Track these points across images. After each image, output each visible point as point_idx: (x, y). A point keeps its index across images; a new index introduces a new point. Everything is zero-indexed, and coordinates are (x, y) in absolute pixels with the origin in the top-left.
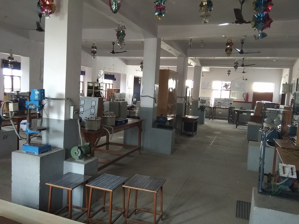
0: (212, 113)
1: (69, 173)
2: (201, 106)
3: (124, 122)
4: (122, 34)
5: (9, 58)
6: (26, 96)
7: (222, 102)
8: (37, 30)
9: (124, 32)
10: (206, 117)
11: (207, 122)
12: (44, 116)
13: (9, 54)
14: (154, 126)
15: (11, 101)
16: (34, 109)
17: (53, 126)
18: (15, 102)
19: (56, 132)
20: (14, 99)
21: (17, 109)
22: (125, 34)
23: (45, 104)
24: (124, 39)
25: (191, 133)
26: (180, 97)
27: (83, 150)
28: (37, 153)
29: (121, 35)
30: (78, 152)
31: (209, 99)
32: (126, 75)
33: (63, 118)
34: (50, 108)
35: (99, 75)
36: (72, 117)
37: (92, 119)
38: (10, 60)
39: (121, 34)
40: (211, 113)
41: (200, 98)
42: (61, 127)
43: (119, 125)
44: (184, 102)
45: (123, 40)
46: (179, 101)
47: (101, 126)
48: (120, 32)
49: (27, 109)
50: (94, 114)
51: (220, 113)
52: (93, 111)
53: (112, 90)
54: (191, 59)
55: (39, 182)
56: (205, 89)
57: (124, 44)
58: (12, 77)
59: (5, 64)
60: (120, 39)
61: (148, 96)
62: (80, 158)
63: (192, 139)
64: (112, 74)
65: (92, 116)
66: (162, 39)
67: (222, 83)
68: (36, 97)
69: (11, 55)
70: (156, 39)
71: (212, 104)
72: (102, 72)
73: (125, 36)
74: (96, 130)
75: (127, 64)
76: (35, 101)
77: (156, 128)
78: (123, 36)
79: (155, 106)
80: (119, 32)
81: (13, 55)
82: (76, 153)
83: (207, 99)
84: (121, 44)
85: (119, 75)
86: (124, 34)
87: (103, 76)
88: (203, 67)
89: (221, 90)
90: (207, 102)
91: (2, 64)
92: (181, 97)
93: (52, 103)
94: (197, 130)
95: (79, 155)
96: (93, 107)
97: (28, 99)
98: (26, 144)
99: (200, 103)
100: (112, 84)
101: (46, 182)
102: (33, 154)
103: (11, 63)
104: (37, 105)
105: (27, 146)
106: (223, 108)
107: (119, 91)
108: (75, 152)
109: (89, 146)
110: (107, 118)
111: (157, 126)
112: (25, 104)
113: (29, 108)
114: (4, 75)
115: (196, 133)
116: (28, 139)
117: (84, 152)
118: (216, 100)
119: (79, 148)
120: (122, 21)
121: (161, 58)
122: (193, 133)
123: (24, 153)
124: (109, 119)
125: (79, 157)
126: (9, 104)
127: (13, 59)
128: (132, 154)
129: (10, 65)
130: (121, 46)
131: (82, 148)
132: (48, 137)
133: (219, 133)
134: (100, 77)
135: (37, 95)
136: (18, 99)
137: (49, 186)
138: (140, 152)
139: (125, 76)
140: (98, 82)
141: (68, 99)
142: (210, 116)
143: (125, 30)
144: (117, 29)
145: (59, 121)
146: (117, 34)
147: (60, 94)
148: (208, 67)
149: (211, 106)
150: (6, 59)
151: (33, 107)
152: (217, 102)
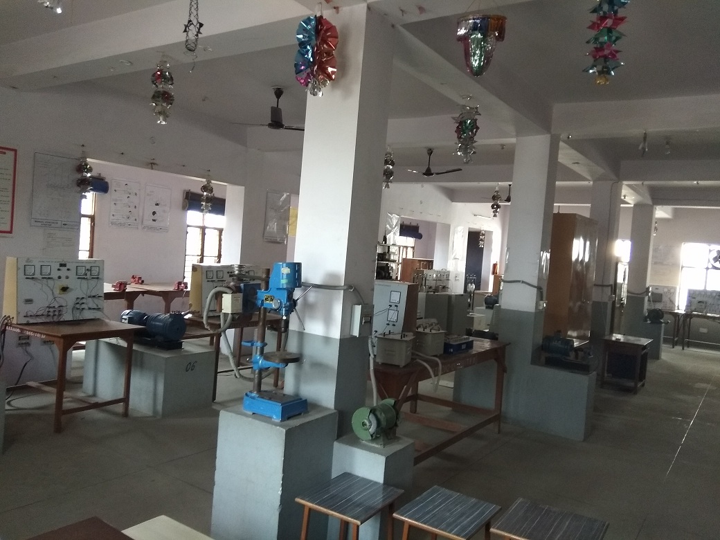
0: (681, 331)
1: (347, 476)
2: (650, 311)
3: (464, 347)
4: (470, 127)
5: (205, 188)
6: (259, 278)
7: (710, 301)
8: (270, 125)
9: (474, 121)
10: (666, 341)
11: (670, 355)
12: (293, 326)
13: (204, 180)
14: (535, 361)
15: (227, 290)
16: (276, 310)
17: (313, 351)
18: (235, 290)
19: (319, 366)
20: (232, 284)
21: (240, 309)
22: (477, 128)
23: (298, 299)
24: (475, 138)
25: (632, 384)
26: (600, 286)
27: (382, 417)
28: (277, 418)
29: (467, 131)
30: (370, 422)
31: (672, 291)
32: (449, 226)
33: (336, 334)
34: (308, 306)
35: (388, 226)
36: (356, 333)
37: (391, 337)
38: (205, 193)
39: (467, 128)
40: (678, 330)
41: (648, 288)
42: (332, 356)
43: (453, 353)
44: (610, 298)
45: (472, 143)
46: (596, 295)
47: (413, 354)
48: (466, 123)
49: (260, 308)
50: (395, 323)
51: (704, 330)
52: (393, 316)
53: (412, 261)
54: (629, 186)
55: (280, 493)
56: (661, 263)
57: (474, 153)
58: (203, 229)
59: (192, 201)
60: (465, 139)
61: (523, 282)
62: (374, 438)
63: (636, 400)
64: (414, 224)
65: (390, 328)
66: (563, 136)
67: (710, 251)
68: (284, 282)
69: (209, 182)
70: (548, 136)
71: (681, 306)
72: (395, 220)
73: (476, 131)
74: (402, 364)
75: (453, 200)
76: (278, 291)
77: (542, 366)
78: (472, 131)
79: (541, 308)
80: (462, 123)
81: (213, 182)
82: (364, 424)
83: (666, 290)
84: (465, 152)
85: (432, 226)
86: (475, 126)
87: (397, 230)
88: (658, 207)
89: (707, 269)
90: (665, 299)
91: (184, 201)
92: (603, 286)
93: (312, 296)
94: (645, 375)
95: (372, 430)
96: (393, 307)
97: (263, 285)
98: (251, 392)
99: (649, 300)
100: (413, 248)
101: (297, 496)
102: (267, 419)
103: (208, 200)
104: (284, 301)
105: (253, 398)
106: (714, 318)
107: (429, 264)
108: (364, 422)
109: (394, 406)
110: (426, 334)
111: (543, 359)
112: (256, 298)
113: (265, 306)
114: (188, 226)
115: (643, 385)
116: (256, 381)
117: (384, 423)
118: (692, 295)
119: (373, 411)
120: (471, 97)
121: (557, 183)
122: (636, 384)
123: (246, 415)
124: (429, 339)
125: (372, 436)
126: (224, 295)
127: (211, 191)
128: (479, 432)
129: (204, 203)
130: (466, 157)
131: (378, 413)
132: (298, 379)
133: (709, 387)
134: (390, 232)
135: (285, 276)
136: (242, 285)
137: (303, 506)
138: (499, 426)
139: (447, 229)
140: (386, 243)
141: (350, 287)
142: (674, 338)
143: (477, 117)
144: (458, 115)
145: (327, 340)
146: (458, 127)
147: (333, 276)
148: (669, 208)
149: (676, 311)
150: (197, 190)
151: (274, 305)
152: (695, 301)
